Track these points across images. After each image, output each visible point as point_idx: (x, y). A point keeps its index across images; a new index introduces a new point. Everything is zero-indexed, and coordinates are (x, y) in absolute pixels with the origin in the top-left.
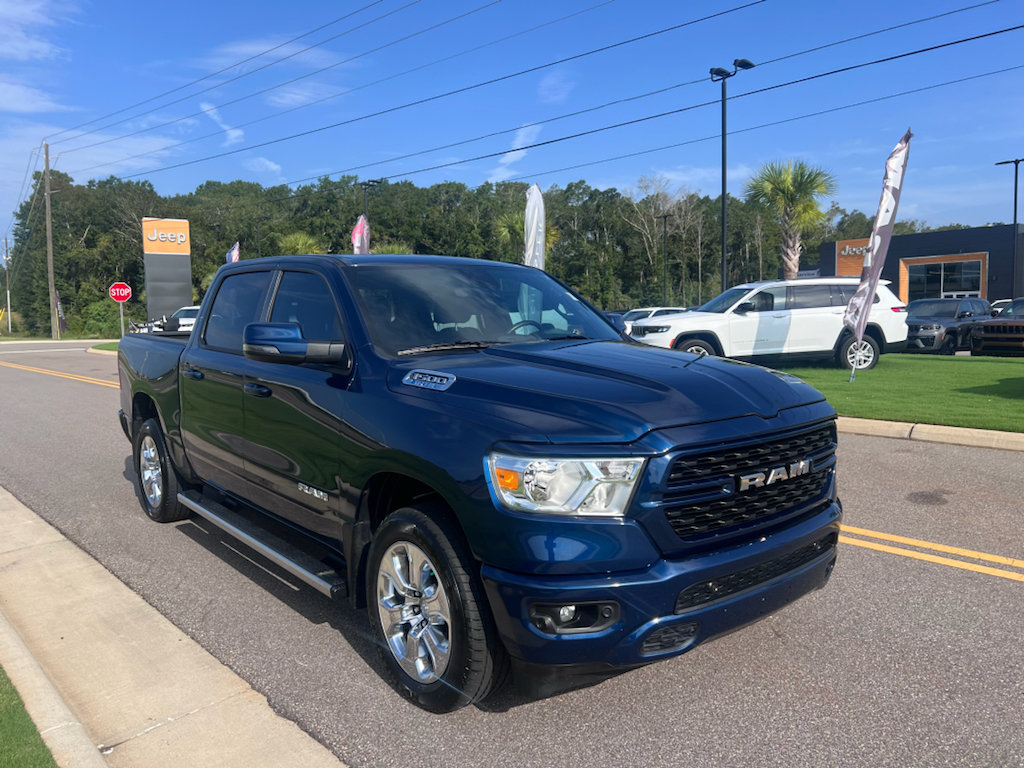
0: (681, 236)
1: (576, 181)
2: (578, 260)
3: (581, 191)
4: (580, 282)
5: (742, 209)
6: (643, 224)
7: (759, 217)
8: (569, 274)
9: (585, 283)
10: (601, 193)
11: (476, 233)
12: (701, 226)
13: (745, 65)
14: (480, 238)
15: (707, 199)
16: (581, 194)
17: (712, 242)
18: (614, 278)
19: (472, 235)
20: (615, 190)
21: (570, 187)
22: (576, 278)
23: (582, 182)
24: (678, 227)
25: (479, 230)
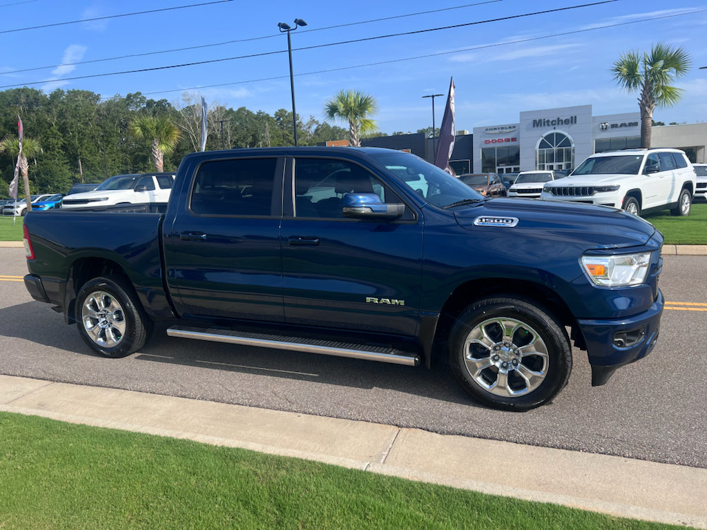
0: (216, 136)
1: (134, 92)
2: (141, 151)
3: (139, 100)
4: (145, 168)
5: (256, 119)
6: (188, 126)
7: (267, 124)
8: (135, 162)
9: (149, 169)
10: (155, 103)
11: (55, 128)
12: (229, 128)
13: (302, 23)
14: (59, 133)
15: (231, 110)
16: (139, 102)
17: (238, 140)
18: (171, 165)
19: (51, 131)
20: (166, 101)
21: (129, 96)
22: (141, 165)
23: (139, 94)
24: (214, 130)
25: (57, 127)
